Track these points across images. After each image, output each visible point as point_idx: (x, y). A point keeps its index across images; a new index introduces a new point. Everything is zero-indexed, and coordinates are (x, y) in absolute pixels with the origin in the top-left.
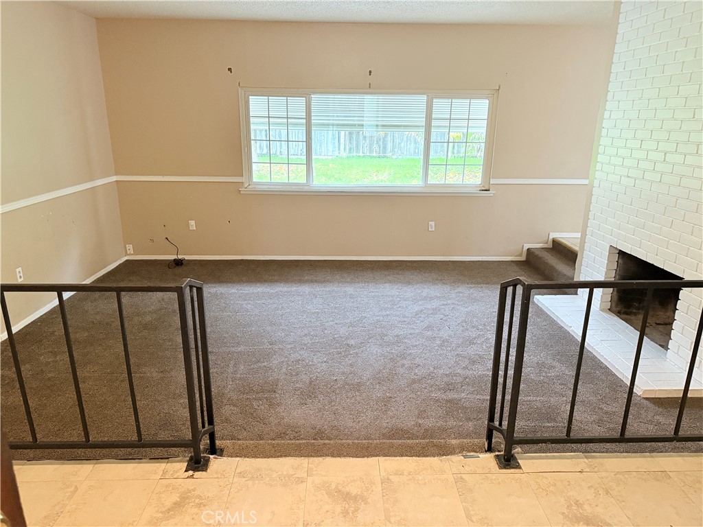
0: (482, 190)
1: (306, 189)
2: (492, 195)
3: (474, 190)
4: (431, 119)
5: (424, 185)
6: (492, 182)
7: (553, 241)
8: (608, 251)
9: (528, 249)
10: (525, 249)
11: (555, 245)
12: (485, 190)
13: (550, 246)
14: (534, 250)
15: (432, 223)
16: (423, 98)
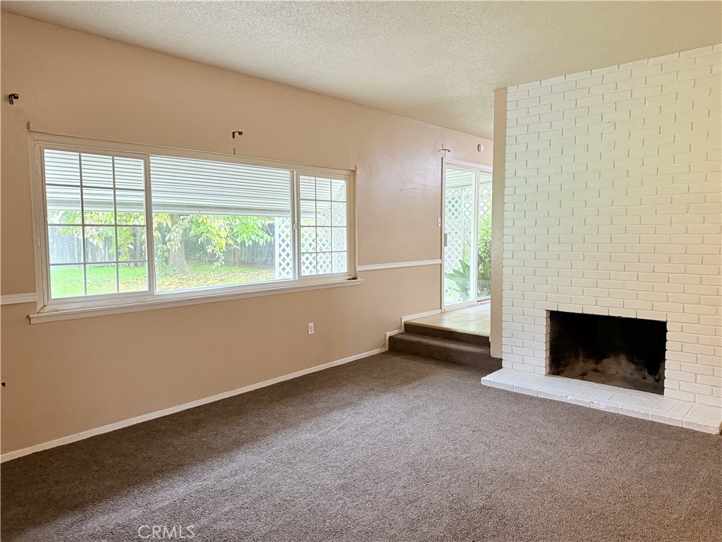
0: (349, 279)
1: (149, 300)
2: (360, 283)
3: (344, 279)
4: (299, 200)
5: (297, 279)
6: (359, 268)
7: (405, 325)
8: (545, 316)
9: (390, 338)
10: (387, 338)
11: (410, 328)
12: (353, 279)
13: (403, 331)
14: (400, 336)
15: (311, 325)
16: (285, 174)
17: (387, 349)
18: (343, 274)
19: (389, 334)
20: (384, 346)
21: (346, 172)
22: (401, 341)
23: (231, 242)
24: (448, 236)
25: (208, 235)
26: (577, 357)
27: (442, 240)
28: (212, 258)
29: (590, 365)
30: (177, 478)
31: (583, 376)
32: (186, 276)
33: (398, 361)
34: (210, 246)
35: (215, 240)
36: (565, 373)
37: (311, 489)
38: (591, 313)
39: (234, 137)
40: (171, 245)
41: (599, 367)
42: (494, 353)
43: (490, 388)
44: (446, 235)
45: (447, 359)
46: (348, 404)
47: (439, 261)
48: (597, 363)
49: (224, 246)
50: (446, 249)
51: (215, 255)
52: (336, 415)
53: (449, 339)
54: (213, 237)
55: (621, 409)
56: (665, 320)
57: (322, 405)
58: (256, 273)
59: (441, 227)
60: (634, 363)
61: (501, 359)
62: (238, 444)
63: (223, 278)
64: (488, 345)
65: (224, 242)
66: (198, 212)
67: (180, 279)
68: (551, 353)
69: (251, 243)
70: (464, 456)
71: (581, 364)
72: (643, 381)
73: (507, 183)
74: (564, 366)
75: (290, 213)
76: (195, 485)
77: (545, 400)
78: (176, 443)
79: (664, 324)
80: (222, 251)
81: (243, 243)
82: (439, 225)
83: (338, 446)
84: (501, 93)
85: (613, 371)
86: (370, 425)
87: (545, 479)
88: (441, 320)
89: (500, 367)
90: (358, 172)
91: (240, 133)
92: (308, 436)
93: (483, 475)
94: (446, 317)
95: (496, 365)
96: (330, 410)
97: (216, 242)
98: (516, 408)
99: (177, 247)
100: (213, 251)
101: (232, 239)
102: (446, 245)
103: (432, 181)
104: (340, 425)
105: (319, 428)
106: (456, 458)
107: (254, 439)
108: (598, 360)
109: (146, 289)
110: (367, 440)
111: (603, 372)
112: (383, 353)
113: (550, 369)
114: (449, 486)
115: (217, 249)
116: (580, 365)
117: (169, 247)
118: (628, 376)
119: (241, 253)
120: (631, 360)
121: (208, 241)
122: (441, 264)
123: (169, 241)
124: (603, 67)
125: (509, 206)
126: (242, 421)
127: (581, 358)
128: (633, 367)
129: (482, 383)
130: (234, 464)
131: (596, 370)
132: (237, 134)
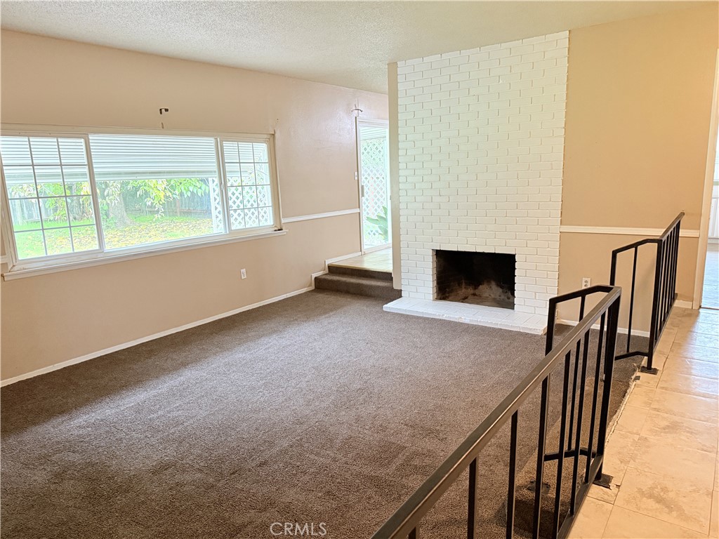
0: (275, 231)
1: (100, 257)
2: (285, 233)
3: (271, 231)
4: (224, 163)
5: (228, 232)
6: (283, 221)
7: (329, 267)
8: (431, 254)
9: (316, 278)
10: (313, 279)
11: (333, 270)
12: (279, 230)
13: (328, 272)
14: (324, 277)
15: (243, 271)
16: (211, 141)
17: (313, 287)
18: (270, 227)
19: (314, 275)
20: (310, 285)
21: (266, 136)
22: (325, 280)
23: (168, 194)
24: (365, 187)
25: (146, 188)
26: (460, 285)
27: (360, 191)
28: (153, 211)
29: (470, 291)
30: (137, 389)
31: (464, 299)
32: (128, 228)
33: (321, 297)
34: (149, 199)
35: (153, 193)
36: (450, 298)
37: (240, 388)
38: (463, 250)
39: (161, 113)
40: (111, 200)
41: (477, 292)
42: (396, 287)
43: (389, 312)
44: (363, 187)
45: (360, 293)
46: (275, 332)
47: (358, 210)
48: (475, 289)
49: (163, 198)
50: (363, 199)
51: (155, 207)
52: (264, 340)
53: (364, 277)
54: (151, 190)
55: (480, 321)
56: (513, 253)
57: (253, 333)
58: (198, 222)
59: (358, 180)
60: (502, 287)
61: (401, 290)
62: (184, 365)
63: (165, 228)
64: (391, 279)
65: (162, 194)
66: (135, 178)
67: (122, 231)
68: (438, 283)
69: (189, 194)
70: (355, 360)
71: (464, 290)
72: (507, 300)
73: (401, 145)
74: (449, 293)
75: (217, 173)
76: (154, 392)
77: (428, 319)
78: (134, 367)
79: (513, 256)
80: (161, 203)
81: (181, 194)
82: (356, 178)
83: (263, 360)
84: (393, 66)
85: (486, 295)
86: (290, 345)
87: (407, 370)
88: (362, 261)
89: (401, 296)
90: (277, 135)
91: (167, 110)
92: (241, 355)
93: (365, 371)
94: (365, 258)
95: (398, 294)
96: (260, 337)
97: (154, 194)
98: (403, 326)
99: (116, 202)
100: (152, 203)
101: (171, 192)
102: (363, 196)
103: (348, 138)
104: (266, 347)
105: (249, 350)
106: (349, 362)
107: (196, 360)
108: (476, 287)
109: (97, 248)
110: (286, 355)
111: (480, 296)
112: (309, 292)
113: (438, 295)
114: (340, 378)
115: (156, 201)
116: (463, 292)
117: (109, 202)
118: (498, 297)
119: (182, 202)
120: (499, 285)
121: (146, 194)
122: (359, 213)
123: (108, 195)
124: (469, 49)
125: (402, 166)
126: (187, 349)
127: (463, 285)
128: (501, 290)
129: (384, 309)
130: (182, 378)
131: (474, 295)
132: (163, 111)
